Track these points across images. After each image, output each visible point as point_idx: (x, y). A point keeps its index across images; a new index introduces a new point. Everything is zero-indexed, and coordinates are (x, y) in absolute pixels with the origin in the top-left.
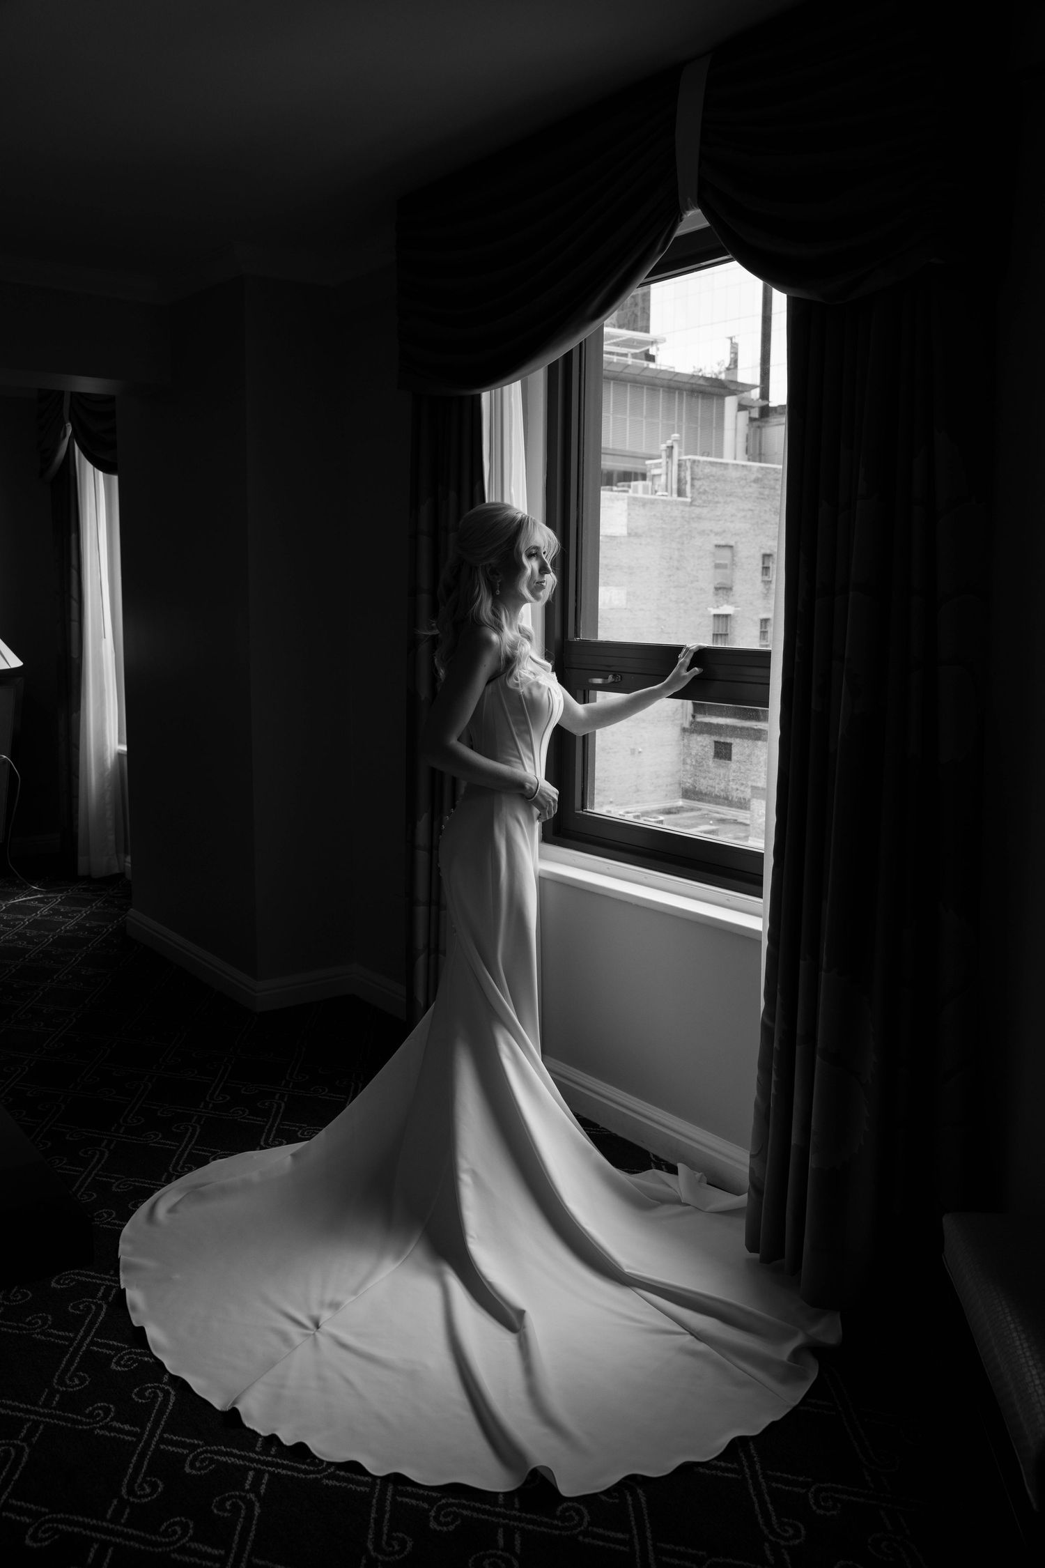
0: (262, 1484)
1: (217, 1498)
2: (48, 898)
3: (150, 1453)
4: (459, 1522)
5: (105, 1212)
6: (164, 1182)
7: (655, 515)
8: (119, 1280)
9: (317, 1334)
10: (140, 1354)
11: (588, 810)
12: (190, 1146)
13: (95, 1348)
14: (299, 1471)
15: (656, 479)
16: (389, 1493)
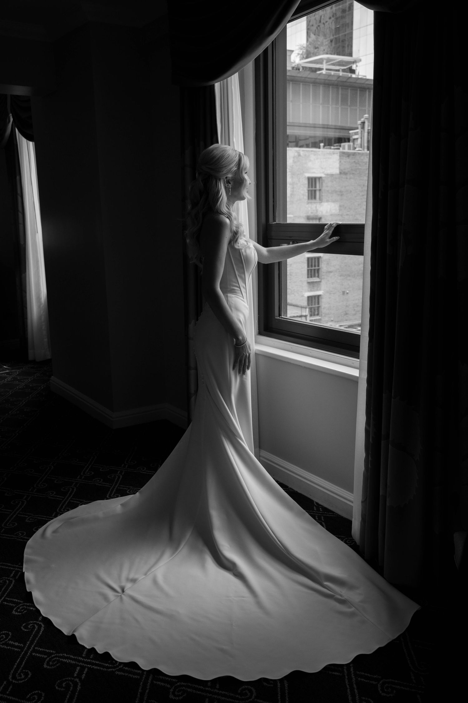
0: (84, 674)
1: (59, 681)
2: (12, 372)
3: (27, 657)
4: (185, 695)
5: (20, 533)
6: (53, 517)
7: (354, 162)
8: (23, 567)
9: (123, 595)
10: (29, 606)
11: (283, 317)
12: (69, 498)
13: (5, 603)
14: (104, 667)
15: (356, 141)
16: (150, 679)
